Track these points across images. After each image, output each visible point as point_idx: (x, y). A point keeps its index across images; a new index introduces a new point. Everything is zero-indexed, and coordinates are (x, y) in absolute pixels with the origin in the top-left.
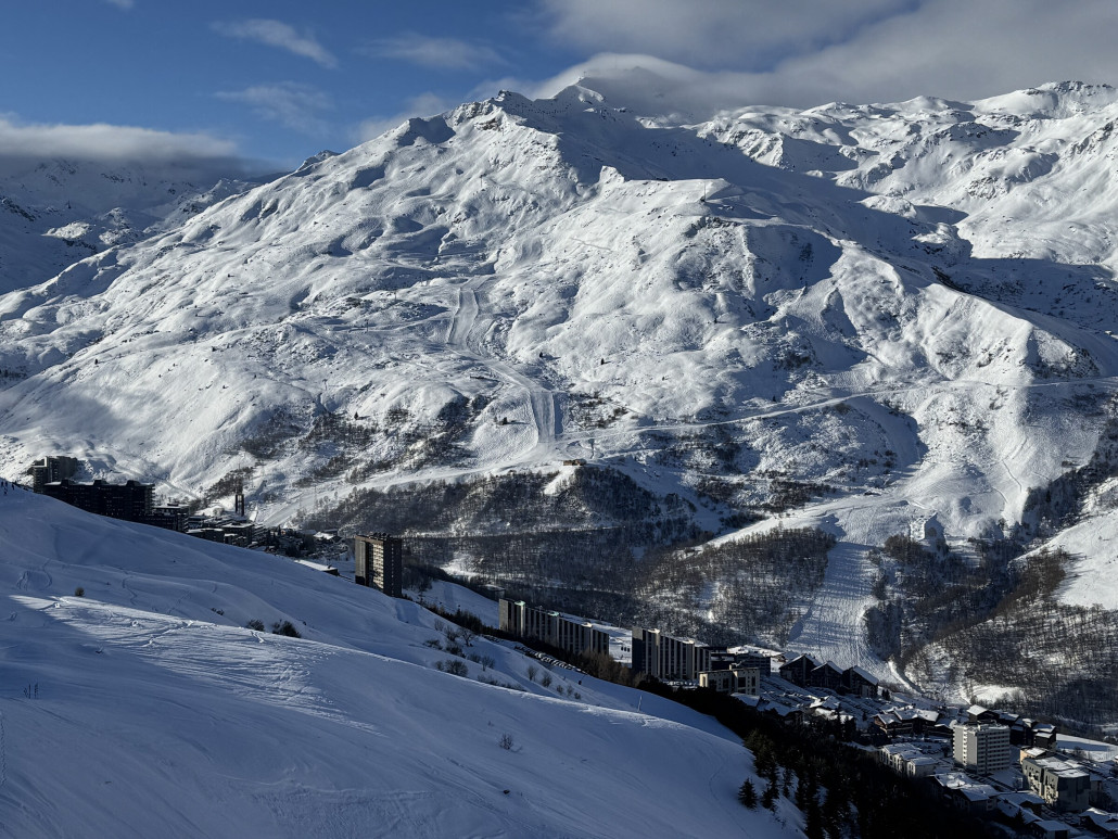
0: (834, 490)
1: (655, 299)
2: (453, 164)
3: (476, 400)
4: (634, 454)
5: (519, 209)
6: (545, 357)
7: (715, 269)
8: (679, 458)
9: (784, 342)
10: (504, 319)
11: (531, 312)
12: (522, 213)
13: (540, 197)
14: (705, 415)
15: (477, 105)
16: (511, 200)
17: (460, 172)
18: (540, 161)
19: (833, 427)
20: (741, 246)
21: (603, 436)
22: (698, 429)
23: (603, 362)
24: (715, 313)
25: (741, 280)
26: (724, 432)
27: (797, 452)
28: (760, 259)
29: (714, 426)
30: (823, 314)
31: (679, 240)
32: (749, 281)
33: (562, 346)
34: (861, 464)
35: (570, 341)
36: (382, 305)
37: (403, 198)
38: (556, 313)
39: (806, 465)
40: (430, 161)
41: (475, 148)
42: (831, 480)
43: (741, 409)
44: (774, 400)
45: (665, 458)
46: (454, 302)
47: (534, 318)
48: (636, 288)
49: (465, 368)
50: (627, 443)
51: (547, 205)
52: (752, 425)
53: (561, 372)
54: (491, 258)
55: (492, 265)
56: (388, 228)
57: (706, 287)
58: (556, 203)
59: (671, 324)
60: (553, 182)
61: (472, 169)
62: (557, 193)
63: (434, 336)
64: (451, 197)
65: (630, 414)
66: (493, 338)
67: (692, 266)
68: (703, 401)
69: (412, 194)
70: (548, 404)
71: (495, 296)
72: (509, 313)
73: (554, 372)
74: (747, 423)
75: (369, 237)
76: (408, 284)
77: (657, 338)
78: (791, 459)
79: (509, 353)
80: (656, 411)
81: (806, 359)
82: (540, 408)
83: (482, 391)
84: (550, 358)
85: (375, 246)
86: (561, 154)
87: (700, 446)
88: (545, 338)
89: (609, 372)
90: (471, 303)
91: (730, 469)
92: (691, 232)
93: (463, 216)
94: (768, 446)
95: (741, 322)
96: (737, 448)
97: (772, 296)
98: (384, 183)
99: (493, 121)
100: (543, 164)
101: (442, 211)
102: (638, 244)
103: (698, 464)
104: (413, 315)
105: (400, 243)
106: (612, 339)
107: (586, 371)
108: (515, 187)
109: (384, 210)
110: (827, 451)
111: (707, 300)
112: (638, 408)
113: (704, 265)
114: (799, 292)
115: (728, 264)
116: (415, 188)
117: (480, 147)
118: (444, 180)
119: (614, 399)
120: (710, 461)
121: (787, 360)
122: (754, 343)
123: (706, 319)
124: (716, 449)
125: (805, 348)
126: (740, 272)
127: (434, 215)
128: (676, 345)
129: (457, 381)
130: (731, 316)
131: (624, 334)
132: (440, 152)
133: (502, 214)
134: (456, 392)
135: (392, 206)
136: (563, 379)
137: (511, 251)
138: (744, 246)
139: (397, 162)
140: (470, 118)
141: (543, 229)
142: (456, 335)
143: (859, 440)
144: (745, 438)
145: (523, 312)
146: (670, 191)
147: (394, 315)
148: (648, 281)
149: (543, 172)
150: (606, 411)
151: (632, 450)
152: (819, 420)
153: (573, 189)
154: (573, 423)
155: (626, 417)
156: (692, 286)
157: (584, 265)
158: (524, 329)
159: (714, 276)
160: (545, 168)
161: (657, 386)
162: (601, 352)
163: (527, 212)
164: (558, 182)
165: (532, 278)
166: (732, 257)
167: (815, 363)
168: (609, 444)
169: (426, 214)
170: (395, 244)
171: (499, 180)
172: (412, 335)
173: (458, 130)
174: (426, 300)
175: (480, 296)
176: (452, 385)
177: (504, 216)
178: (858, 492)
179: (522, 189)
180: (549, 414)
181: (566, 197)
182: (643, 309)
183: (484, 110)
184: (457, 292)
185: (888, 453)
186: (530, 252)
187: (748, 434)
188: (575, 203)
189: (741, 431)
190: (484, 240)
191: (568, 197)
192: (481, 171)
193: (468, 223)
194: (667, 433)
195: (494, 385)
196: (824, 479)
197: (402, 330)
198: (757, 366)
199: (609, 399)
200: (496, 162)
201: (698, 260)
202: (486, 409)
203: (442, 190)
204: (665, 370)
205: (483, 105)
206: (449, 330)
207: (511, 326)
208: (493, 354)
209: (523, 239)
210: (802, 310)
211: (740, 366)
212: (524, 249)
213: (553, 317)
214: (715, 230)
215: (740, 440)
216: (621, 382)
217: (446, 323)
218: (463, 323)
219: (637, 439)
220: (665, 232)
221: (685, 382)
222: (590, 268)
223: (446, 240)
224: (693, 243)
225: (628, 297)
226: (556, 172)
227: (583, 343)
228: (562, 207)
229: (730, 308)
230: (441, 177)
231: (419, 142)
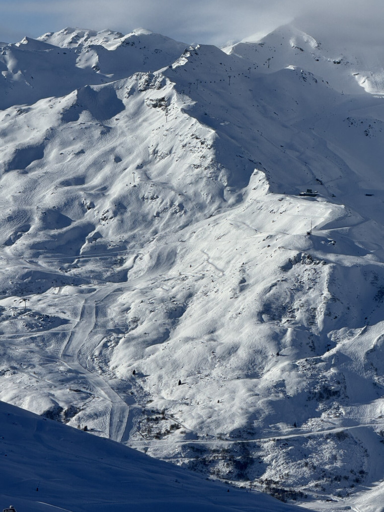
0: (306, 496)
1: (238, 329)
2: (113, 150)
3: (68, 410)
4: (173, 460)
5: (165, 210)
6: (138, 374)
7: (296, 305)
8: (207, 465)
9: (324, 377)
10: (115, 335)
11: (140, 330)
12: (167, 216)
13: (188, 199)
14: (236, 434)
15: (151, 77)
16: (159, 200)
17: (118, 159)
18: (194, 158)
19: (328, 449)
20: (323, 284)
21: (157, 445)
22: (226, 445)
23: (180, 383)
24: (279, 346)
25: (314, 317)
26: (245, 449)
27: (293, 467)
28: (334, 299)
29: (239, 443)
30: (367, 354)
31: (275, 273)
32: (320, 318)
33: (153, 366)
34: (336, 479)
35: (160, 362)
36: (12, 313)
37: (56, 188)
38: (159, 332)
39: (296, 477)
40: (91, 144)
41: (139, 132)
42: (309, 490)
43: (265, 431)
44: (295, 426)
45: (196, 466)
46: (75, 314)
47: (139, 337)
48: (228, 316)
49: (68, 380)
50: (171, 452)
51: (193, 208)
52: (268, 444)
53: (146, 389)
54: (128, 264)
55: (125, 272)
56: (36, 223)
57: (284, 320)
58: (201, 207)
59: (243, 354)
60: (203, 183)
61: (131, 158)
62: (205, 197)
63: (51, 347)
64: (103, 190)
65: (182, 429)
66: (100, 353)
67: (277, 299)
68: (239, 422)
69: (66, 183)
70: (124, 417)
71: (113, 312)
72: (121, 329)
73: (142, 388)
74: (265, 442)
75: (16, 233)
76: (41, 290)
77: (228, 365)
78: (286, 472)
79: (111, 368)
80: (201, 428)
81: (336, 393)
82: (116, 419)
83: (75, 402)
84: (141, 375)
85: (21, 243)
86: (215, 154)
87: (224, 458)
88: (142, 357)
89: (182, 392)
90: (91, 317)
91: (241, 477)
92: (286, 267)
93: (110, 214)
94: (274, 461)
95: (298, 356)
96: (252, 461)
97: (336, 333)
98: (41, 166)
99: (163, 99)
100: (197, 162)
101: (92, 206)
102: (244, 271)
103: (219, 471)
104: (37, 326)
105: (44, 243)
106: (193, 363)
107: (165, 390)
108: (165, 185)
109: (36, 199)
110: (314, 468)
111: (277, 334)
112: (189, 425)
113: (288, 300)
114: (359, 331)
115: (307, 301)
116: (70, 176)
117: (143, 132)
118: (101, 168)
119: (176, 416)
120: (228, 470)
121: (320, 393)
122: (300, 376)
123: (271, 351)
124: (235, 461)
125: (339, 383)
126: (315, 309)
127: (83, 209)
128: (240, 372)
129: (58, 393)
130: (292, 350)
131: (204, 359)
132: (103, 133)
133: (148, 214)
134: (53, 402)
135: (44, 196)
136: (147, 395)
137: (146, 257)
138: (325, 285)
139: (57, 141)
140: (141, 91)
141: (183, 235)
142: (71, 347)
143: (343, 461)
144: (261, 453)
145: (133, 329)
146: (296, 213)
147: (20, 325)
148: (238, 312)
149: (197, 171)
150: (165, 425)
151: (174, 457)
152: (320, 444)
153: (220, 194)
154: (138, 433)
155: (177, 432)
156: (273, 318)
157: (196, 286)
158: (127, 347)
159: (293, 311)
160: (198, 167)
161: (211, 408)
162: (181, 374)
163: (173, 214)
164: (207, 184)
165: (149, 295)
166: (312, 294)
167: (342, 396)
168: (158, 452)
169: (76, 208)
170: (39, 243)
171: (153, 175)
172: (33, 345)
173: (128, 103)
174: (51, 312)
175: (100, 311)
176: (53, 395)
177: (150, 217)
178: (322, 499)
179: (172, 188)
180: (121, 425)
181: (213, 201)
182: (226, 337)
183: (157, 84)
184: (81, 304)
185: (362, 472)
186: (165, 260)
187: (263, 451)
188: (219, 210)
189: (258, 448)
190: (127, 242)
191: (213, 202)
192: (139, 161)
193: (114, 222)
194: (203, 446)
195: (86, 398)
196: (304, 487)
197: (25, 340)
198: (295, 396)
199: (172, 416)
200: (155, 152)
201: (284, 295)
202: (74, 418)
203: (96, 180)
204: (223, 394)
205: (157, 78)
206: (65, 343)
207: (117, 343)
208: (97, 368)
209: (162, 244)
210: (353, 349)
211: (281, 395)
212: (159, 257)
213: (155, 337)
214: (307, 267)
215: (256, 454)
216: (188, 401)
217: (64, 335)
218: (78, 337)
219: (178, 450)
220: (267, 264)
221: (232, 406)
222: (201, 290)
223: (90, 240)
224: (285, 277)
225: (219, 324)
226: (207, 173)
227: (170, 365)
228: (206, 212)
229: (294, 343)
230: (97, 165)
231: (84, 117)
